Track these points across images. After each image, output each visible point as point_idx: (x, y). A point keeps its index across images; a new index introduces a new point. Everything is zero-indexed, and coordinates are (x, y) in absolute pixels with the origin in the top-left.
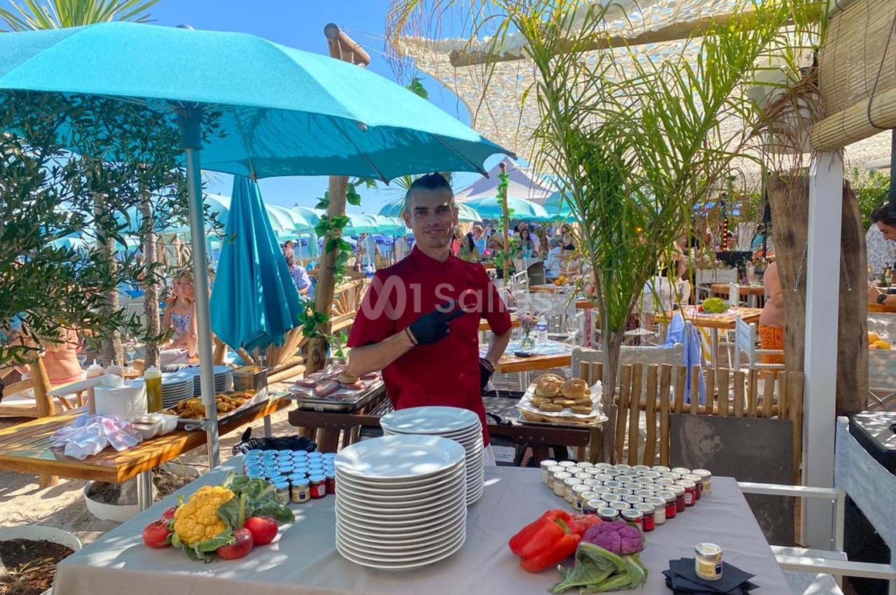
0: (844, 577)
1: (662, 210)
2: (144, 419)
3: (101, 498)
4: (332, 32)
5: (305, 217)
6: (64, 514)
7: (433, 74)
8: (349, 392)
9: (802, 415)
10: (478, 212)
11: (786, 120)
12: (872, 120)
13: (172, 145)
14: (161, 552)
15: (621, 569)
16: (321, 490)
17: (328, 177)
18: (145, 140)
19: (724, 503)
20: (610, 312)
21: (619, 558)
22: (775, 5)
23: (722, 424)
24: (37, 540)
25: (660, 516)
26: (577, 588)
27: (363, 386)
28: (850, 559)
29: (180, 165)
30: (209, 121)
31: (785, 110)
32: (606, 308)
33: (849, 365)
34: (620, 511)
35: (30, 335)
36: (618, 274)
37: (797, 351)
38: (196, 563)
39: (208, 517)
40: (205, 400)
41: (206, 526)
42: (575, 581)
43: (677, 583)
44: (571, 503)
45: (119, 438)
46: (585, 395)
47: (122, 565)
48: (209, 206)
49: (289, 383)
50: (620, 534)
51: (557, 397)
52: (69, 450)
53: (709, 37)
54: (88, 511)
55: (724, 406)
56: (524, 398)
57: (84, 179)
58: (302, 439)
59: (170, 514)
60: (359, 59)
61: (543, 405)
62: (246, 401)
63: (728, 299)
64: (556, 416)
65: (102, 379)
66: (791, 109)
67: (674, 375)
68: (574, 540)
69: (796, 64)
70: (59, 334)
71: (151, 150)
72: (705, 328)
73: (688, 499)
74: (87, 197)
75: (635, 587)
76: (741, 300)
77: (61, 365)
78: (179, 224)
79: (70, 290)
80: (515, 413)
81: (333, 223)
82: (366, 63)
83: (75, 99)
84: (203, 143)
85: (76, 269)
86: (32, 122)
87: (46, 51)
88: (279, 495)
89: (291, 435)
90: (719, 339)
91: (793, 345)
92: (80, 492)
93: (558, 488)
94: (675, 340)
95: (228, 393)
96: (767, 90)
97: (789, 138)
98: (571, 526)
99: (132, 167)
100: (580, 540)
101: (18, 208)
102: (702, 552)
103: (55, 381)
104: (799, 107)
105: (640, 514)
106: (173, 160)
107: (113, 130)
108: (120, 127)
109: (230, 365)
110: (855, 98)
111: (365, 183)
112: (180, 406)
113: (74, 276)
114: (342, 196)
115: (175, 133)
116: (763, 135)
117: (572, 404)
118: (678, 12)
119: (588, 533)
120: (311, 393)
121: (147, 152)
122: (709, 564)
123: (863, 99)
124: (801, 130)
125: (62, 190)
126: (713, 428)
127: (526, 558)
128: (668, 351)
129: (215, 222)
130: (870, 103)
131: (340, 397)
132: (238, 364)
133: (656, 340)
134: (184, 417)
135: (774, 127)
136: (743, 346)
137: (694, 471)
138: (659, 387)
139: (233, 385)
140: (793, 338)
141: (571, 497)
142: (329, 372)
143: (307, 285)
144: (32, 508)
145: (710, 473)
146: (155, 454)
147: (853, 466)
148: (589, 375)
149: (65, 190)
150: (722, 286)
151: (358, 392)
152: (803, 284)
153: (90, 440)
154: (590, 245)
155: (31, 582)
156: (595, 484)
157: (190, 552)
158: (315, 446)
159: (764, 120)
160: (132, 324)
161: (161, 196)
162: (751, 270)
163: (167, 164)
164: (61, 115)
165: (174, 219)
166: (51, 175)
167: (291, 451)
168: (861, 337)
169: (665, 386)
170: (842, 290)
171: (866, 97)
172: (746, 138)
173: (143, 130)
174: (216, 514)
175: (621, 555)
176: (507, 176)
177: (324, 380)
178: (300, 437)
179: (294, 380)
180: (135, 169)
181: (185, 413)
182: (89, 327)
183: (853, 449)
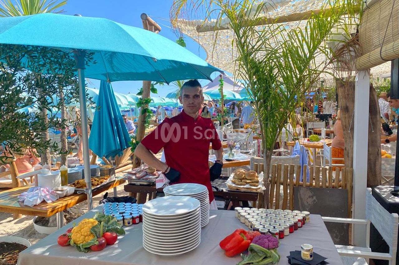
0: (370, 259)
1: (290, 96)
2: (60, 188)
3: (41, 224)
4: (144, 17)
5: (133, 99)
6: (24, 231)
7: (189, 35)
8: (151, 177)
9: (352, 187)
10: (210, 96)
11: (345, 57)
12: (382, 57)
13: (72, 67)
14: (66, 248)
15: (268, 255)
16: (137, 220)
17: (142, 81)
18: (60, 65)
19: (315, 226)
20: (267, 141)
21: (267, 250)
22: (339, 6)
23: (317, 191)
24: (12, 242)
25: (287, 232)
26: (250, 263)
27: (157, 174)
28: (372, 251)
29: (76, 76)
30: (89, 57)
31: (344, 52)
32: (265, 140)
33: (373, 165)
34: (269, 230)
35: (8, 151)
36: (270, 124)
37: (350, 159)
38: (81, 253)
39: (86, 232)
40: (86, 180)
41: (85, 236)
42: (248, 261)
43: (293, 261)
44: (248, 226)
45: (48, 197)
46: (256, 178)
47: (48, 254)
48: (89, 94)
49: (125, 172)
50: (268, 240)
51: (243, 179)
52: (26, 202)
53: (311, 20)
54: (35, 229)
55: (318, 183)
56: (229, 179)
57: (33, 82)
58: (130, 197)
59: (70, 231)
60: (156, 29)
61: (237, 182)
62: (105, 180)
63: (321, 135)
64: (243, 187)
65: (41, 171)
66: (347, 52)
67: (295, 169)
68: (248, 242)
69: (349, 32)
70: (21, 151)
71: (63, 69)
72: (311, 149)
73: (300, 224)
74: (34, 90)
75: (274, 264)
76: (327, 136)
77: (23, 164)
78: (75, 102)
79: (27, 131)
80: (225, 186)
81: (144, 101)
82: (159, 31)
83: (29, 47)
84: (86, 66)
85: (29, 122)
86: (10, 57)
87: (15, 26)
88: (118, 222)
89: (126, 195)
90: (317, 153)
91: (348, 157)
92: (31, 221)
93: (242, 220)
94: (296, 154)
95: (98, 177)
96: (336, 43)
97: (346, 64)
98: (247, 237)
99: (55, 77)
100: (250, 243)
101: (4, 95)
102: (304, 248)
103: (20, 172)
104: (350, 51)
105: (278, 231)
106: (73, 74)
107: (46, 60)
108: (49, 59)
109: (99, 165)
110: (375, 46)
111: (159, 83)
112: (76, 183)
113: (28, 125)
114: (149, 89)
115: (74, 62)
116: (334, 63)
117: (250, 182)
118: (296, 8)
119: (254, 239)
120: (134, 177)
121: (61, 70)
122: (307, 253)
123: (378, 47)
124: (351, 61)
125: (23, 87)
126: (313, 193)
127: (227, 251)
128: (293, 159)
129: (91, 101)
130: (381, 49)
131: (147, 179)
132: (103, 164)
133: (289, 154)
134: (77, 188)
135: (339, 60)
136: (327, 156)
137: (302, 212)
138: (289, 174)
139: (100, 174)
140: (348, 153)
141: (247, 224)
142: (142, 168)
143: (133, 129)
144: (10, 228)
145: (309, 213)
146: (64, 204)
147: (373, 210)
148: (257, 169)
149: (25, 87)
150: (318, 129)
151: (155, 177)
152: (352, 129)
153: (35, 198)
154: (258, 112)
155: (8, 261)
156: (259, 218)
157: (78, 248)
158: (136, 201)
159: (335, 56)
160: (54, 146)
161: (67, 90)
162: (331, 122)
163: (70, 75)
164: (23, 54)
165: (73, 100)
166: (18, 81)
167: (124, 203)
168: (378, 153)
169: (292, 174)
170: (370, 132)
171: (379, 47)
172: (327, 64)
173: (60, 60)
174: (90, 231)
175: (269, 249)
176: (223, 81)
177: (140, 171)
178: (129, 196)
179: (127, 171)
180: (56, 78)
181: (78, 186)
182: (34, 148)
183: (374, 202)
